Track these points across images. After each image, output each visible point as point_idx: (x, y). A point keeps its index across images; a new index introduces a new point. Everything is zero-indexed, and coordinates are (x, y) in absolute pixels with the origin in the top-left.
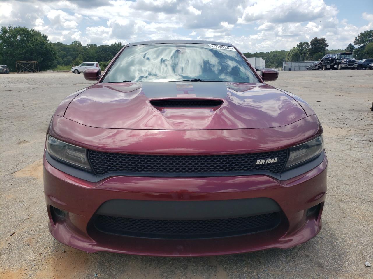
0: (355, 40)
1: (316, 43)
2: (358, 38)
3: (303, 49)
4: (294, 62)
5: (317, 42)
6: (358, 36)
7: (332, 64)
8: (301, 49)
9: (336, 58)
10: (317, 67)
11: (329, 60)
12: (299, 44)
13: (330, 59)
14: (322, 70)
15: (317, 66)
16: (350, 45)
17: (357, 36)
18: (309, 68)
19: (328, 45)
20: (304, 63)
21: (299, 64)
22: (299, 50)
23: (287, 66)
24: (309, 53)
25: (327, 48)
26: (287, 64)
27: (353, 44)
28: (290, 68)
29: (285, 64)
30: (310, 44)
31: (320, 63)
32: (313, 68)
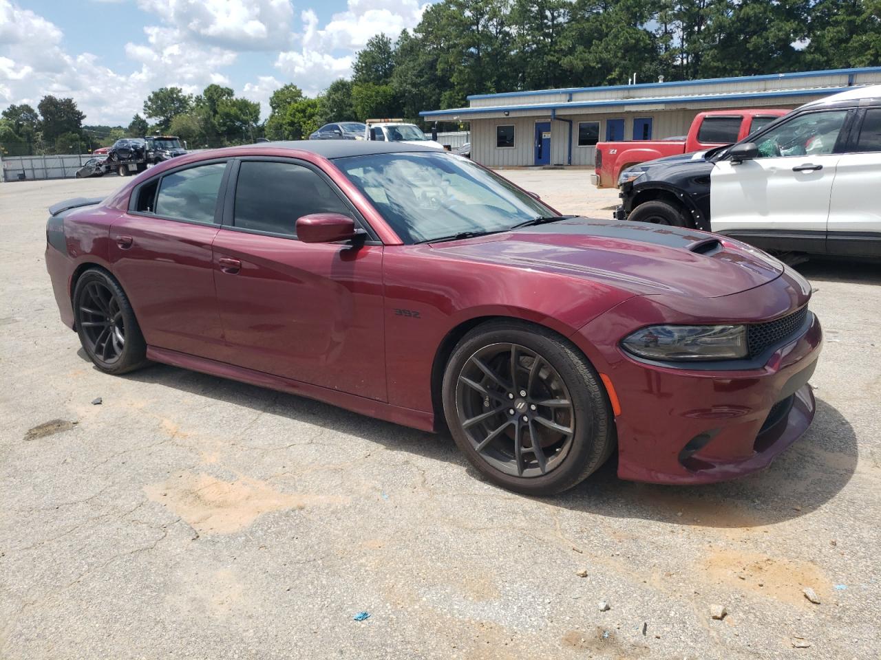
0: (145, 106)
1: (52, 108)
2: (149, 103)
3: (21, 123)
4: (18, 157)
5: (56, 107)
6: (150, 99)
7: (140, 161)
8: (18, 121)
9: (147, 149)
10: (103, 169)
11: (131, 152)
12: (7, 111)
13: (132, 149)
14: (119, 175)
15: (104, 166)
16: (137, 117)
17: (147, 99)
18: (81, 171)
19: (85, 117)
20: (55, 160)
21: (20, 162)
22: (10, 125)
23: (10, 167)
24: (41, 134)
25: (84, 123)
26: (8, 162)
27: (143, 116)
28: (21, 172)
29: (4, 162)
30: (37, 111)
31: (108, 159)
32: (93, 172)
